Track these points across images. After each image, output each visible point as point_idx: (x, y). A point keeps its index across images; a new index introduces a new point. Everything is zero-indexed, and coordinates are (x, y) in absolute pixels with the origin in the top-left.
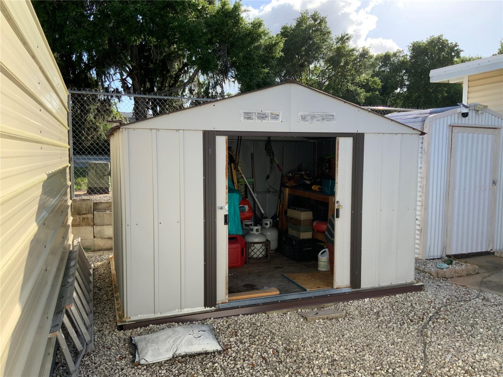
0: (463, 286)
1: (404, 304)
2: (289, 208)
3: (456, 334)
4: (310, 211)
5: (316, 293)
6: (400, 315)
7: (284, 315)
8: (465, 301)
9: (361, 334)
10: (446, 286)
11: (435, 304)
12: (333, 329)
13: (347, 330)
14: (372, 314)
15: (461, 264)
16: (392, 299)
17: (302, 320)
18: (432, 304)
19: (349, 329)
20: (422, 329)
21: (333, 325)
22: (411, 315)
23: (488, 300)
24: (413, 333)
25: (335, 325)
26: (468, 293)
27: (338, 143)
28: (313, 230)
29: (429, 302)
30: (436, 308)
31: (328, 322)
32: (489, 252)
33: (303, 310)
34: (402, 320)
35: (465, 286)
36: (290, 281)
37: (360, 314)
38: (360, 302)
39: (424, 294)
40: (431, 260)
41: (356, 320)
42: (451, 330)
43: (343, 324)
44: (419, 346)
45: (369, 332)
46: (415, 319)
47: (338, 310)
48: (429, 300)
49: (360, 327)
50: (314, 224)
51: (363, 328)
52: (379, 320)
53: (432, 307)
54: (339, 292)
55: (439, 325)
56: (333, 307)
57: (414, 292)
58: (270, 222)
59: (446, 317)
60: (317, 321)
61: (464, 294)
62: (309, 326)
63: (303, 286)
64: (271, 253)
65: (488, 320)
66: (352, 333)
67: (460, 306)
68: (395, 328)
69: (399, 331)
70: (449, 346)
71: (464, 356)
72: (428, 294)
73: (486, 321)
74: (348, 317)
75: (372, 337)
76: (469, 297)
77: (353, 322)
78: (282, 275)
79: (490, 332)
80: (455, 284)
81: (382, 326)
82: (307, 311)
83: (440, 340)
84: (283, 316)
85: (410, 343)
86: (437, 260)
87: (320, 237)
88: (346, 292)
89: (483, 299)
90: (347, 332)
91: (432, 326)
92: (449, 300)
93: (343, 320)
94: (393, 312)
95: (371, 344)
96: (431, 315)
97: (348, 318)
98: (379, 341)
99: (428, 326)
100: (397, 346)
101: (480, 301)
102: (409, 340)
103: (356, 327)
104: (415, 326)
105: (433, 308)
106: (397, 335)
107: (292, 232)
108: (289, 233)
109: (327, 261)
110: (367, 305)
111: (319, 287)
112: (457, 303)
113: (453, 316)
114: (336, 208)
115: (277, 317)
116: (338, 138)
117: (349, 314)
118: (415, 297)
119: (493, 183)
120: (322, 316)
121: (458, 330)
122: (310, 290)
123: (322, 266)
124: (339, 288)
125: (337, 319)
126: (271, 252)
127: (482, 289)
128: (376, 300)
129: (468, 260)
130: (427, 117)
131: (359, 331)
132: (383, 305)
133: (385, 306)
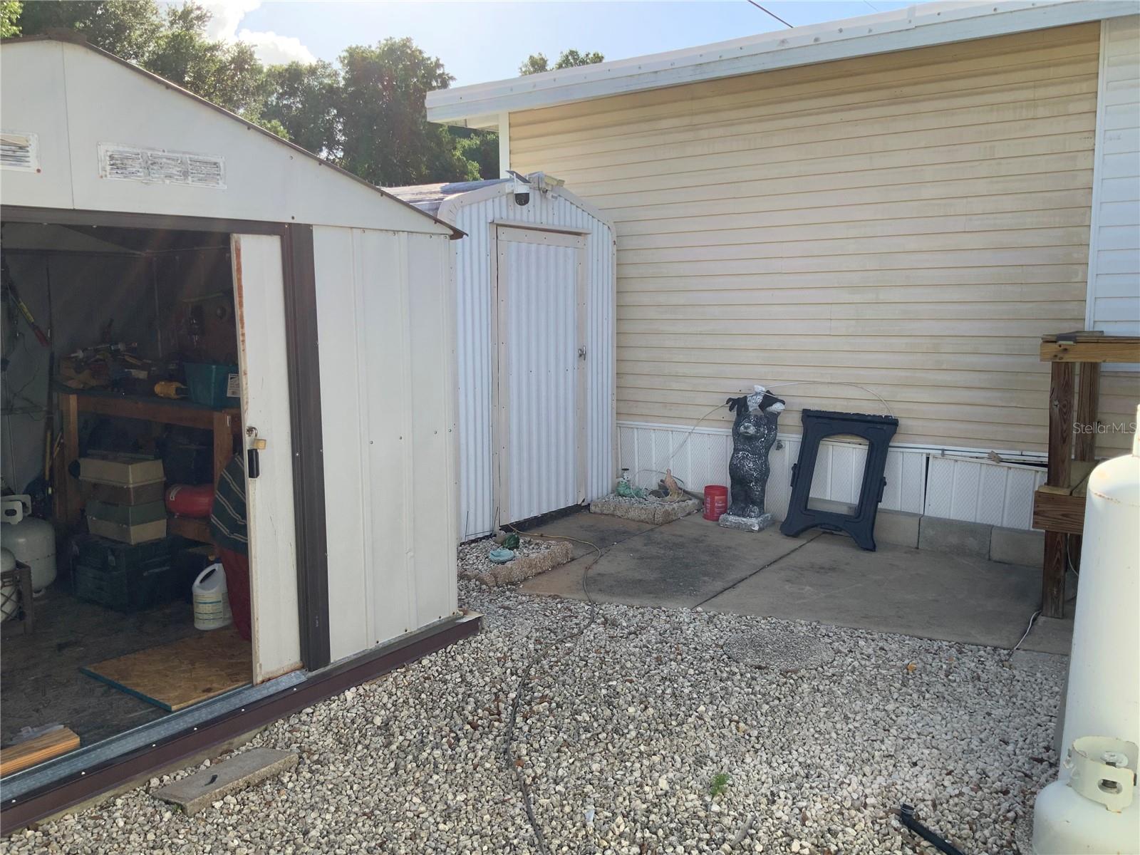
0: (554, 597)
1: (445, 682)
2: (83, 454)
3: (583, 737)
4: (156, 458)
5: (204, 711)
6: (442, 716)
7: (105, 814)
8: (572, 636)
9: (356, 809)
10: (520, 604)
11: (513, 661)
12: (272, 817)
13: (312, 808)
14: (372, 735)
15: (537, 544)
16: (413, 673)
17: (168, 815)
18: (507, 665)
19: (320, 805)
20: (504, 746)
21: (268, 804)
22: (470, 708)
23: (614, 624)
24: (487, 765)
25: (277, 802)
26: (569, 613)
27: (238, 251)
28: (170, 514)
29: (499, 659)
30: (520, 672)
31: (252, 796)
32: (580, 505)
33: (166, 778)
34: (451, 731)
35: (558, 597)
36: (111, 685)
37: (341, 743)
38: (334, 705)
39: (486, 641)
40: (473, 545)
41: (332, 768)
42: (568, 730)
43: (298, 789)
44: (512, 801)
45: (376, 797)
46: (481, 718)
47: (274, 748)
48: (499, 655)
49: (348, 787)
50: (172, 496)
51: (355, 787)
52: (394, 747)
53: (509, 671)
54: (272, 690)
55: (539, 720)
56: (258, 741)
57: (461, 642)
58: (24, 504)
59: (547, 691)
60: (218, 805)
61: (564, 619)
62: (194, 829)
63: (157, 697)
64: (36, 599)
65: (635, 679)
66: (328, 816)
67: (568, 654)
68: (441, 760)
69: (452, 767)
70: (578, 779)
71: (621, 799)
72: (492, 639)
73: (631, 682)
74: (308, 762)
75: (387, 811)
76: (576, 624)
77: (323, 774)
78: (81, 670)
79: (651, 711)
80: (538, 596)
81: (406, 766)
82: (179, 778)
83: (553, 766)
84: (101, 817)
85: (487, 797)
86: (485, 543)
87: (191, 530)
88: (292, 685)
89: (604, 623)
90: (314, 815)
91: (526, 728)
92: (541, 643)
93: (295, 777)
94: (424, 714)
95: (389, 837)
96: (512, 695)
97: (310, 767)
98: (409, 819)
99: (516, 732)
100: (459, 820)
101: (601, 629)
102: (483, 788)
103: (335, 791)
104: (486, 740)
105: (512, 674)
106: (449, 781)
107: (101, 527)
108: (92, 531)
109: (220, 599)
110: (354, 711)
111: (209, 690)
112: (559, 645)
113: (561, 683)
114: (247, 446)
115: (79, 827)
116: (235, 235)
117: (311, 753)
118: (465, 655)
119: (581, 355)
120: (230, 786)
121: (584, 725)
122: (182, 705)
123: (206, 617)
124: (269, 679)
125: (276, 778)
126: (35, 595)
127: (594, 596)
128: (375, 686)
129: (545, 530)
130: (442, 199)
131: (346, 801)
132: (394, 698)
133: (401, 700)
